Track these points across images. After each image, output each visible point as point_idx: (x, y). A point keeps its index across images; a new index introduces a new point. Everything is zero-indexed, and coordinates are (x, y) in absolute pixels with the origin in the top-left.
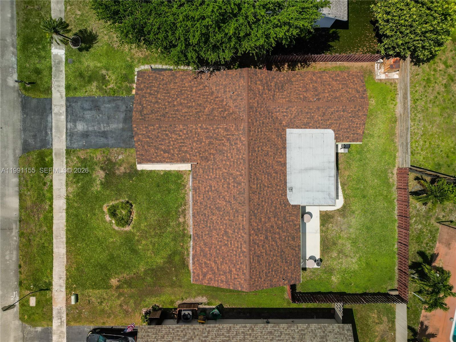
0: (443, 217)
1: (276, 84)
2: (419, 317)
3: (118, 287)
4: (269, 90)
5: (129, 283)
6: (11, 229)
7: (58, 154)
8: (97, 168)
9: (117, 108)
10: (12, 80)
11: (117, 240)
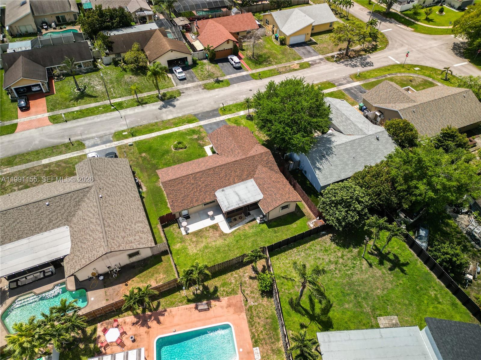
0: (247, 294)
2: (168, 307)
3: (141, 157)
4: (266, 164)
5: (145, 159)
6: (158, 119)
8: (198, 135)
10: (222, 105)
11: (166, 148)
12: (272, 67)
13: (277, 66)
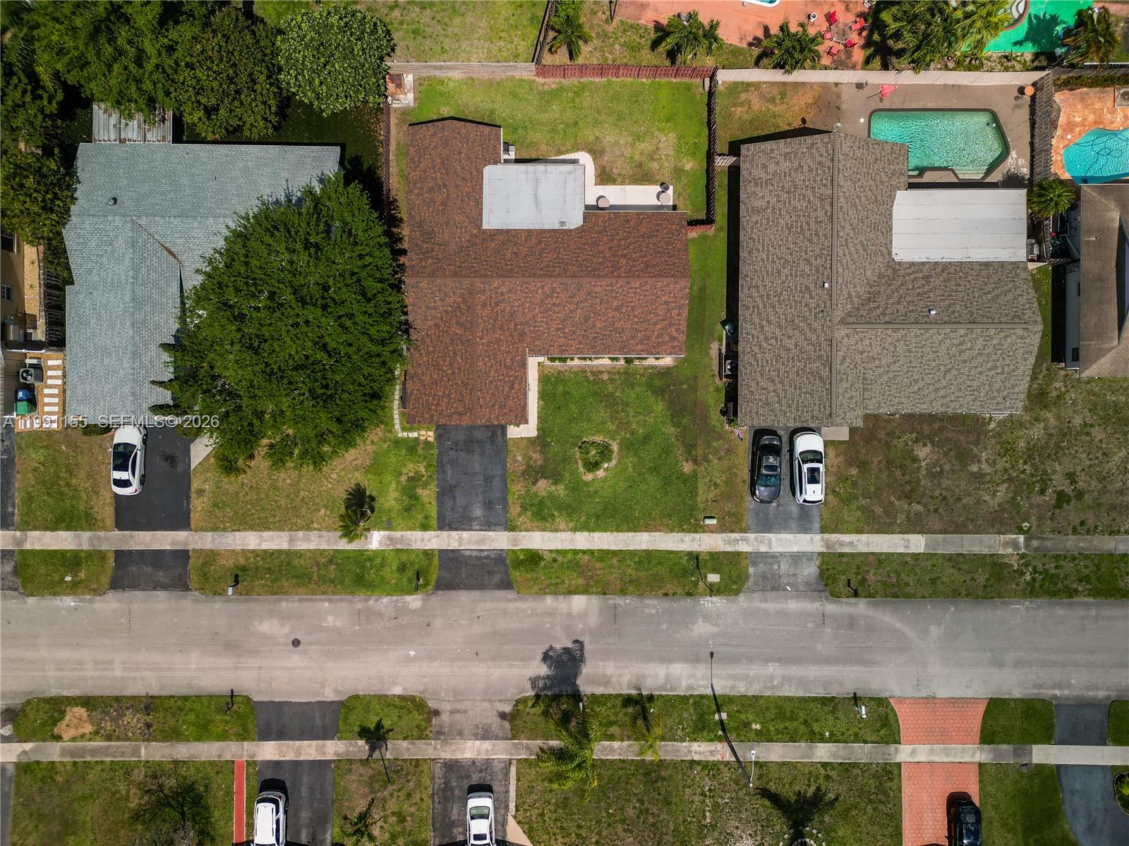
0: (604, 13)
1: (423, 241)
2: (743, 49)
3: (695, 462)
4: (433, 251)
5: (690, 448)
6: (615, 606)
7: (515, 542)
8: (535, 488)
9: (453, 462)
10: (414, 601)
11: (630, 461)
12: (156, 752)
13: (136, 752)
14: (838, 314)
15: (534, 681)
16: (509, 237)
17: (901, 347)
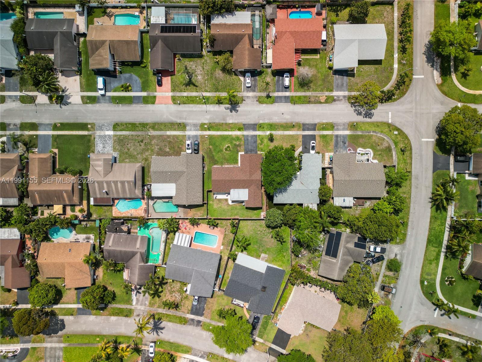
0: (227, 229)
3: (209, 148)
4: (256, 185)
5: (210, 150)
6: (224, 121)
7: (243, 133)
8: (239, 143)
9: (254, 147)
10: (261, 122)
11: (221, 148)
12: (308, 94)
13: (312, 94)
14: (186, 173)
15: (239, 107)
16: (243, 187)
17: (174, 168)
